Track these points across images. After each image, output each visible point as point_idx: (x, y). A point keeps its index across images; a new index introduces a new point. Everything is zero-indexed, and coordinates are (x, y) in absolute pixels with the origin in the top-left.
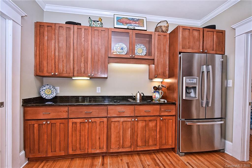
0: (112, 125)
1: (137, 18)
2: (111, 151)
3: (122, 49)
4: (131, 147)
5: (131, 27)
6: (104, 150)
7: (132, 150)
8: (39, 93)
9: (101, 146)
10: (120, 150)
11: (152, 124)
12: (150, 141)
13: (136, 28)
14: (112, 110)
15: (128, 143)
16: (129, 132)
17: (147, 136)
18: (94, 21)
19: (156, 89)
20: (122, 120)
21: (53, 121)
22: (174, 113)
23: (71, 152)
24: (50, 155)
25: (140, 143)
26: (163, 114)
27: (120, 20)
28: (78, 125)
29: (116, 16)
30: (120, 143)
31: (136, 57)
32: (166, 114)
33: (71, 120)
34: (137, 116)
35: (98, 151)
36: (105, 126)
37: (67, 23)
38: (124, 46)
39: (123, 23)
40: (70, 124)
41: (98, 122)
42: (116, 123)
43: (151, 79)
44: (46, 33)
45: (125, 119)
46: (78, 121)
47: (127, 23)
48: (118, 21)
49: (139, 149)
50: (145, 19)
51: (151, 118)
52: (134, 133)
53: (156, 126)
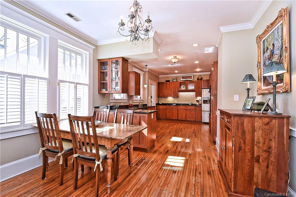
0: (179, 111)
1: (190, 76)
5: (187, 80)
6: (177, 119)
7: (185, 120)
8: (158, 102)
9: (176, 117)
10: (182, 119)
11: (192, 112)
12: (192, 118)
13: (189, 80)
14: (179, 107)
15: (184, 117)
16: (184, 114)
17: (190, 116)
18: (174, 79)
19: (197, 101)
20: (182, 110)
21: (163, 109)
22: (200, 109)
23: (167, 118)
24: (162, 118)
25: (188, 118)
27: (183, 78)
31: (188, 90)
32: (197, 109)
34: (187, 109)
35: (175, 119)
36: (177, 112)
37: (166, 81)
40: (167, 110)
43: (196, 97)
46: (169, 110)
47: (185, 79)
49: (187, 120)
50: (192, 76)
51: (192, 110)
52: (186, 114)
53: (194, 113)
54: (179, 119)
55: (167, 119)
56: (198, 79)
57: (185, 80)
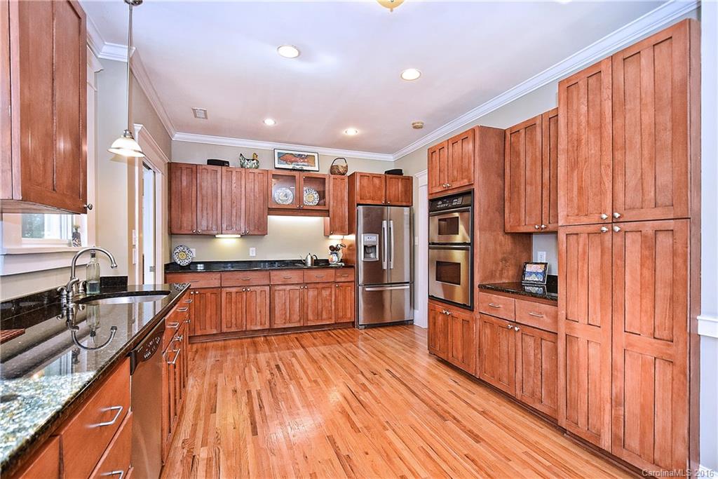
0: (276, 294)
1: (306, 154)
2: (276, 327)
3: (286, 196)
4: (299, 321)
5: (298, 167)
6: (267, 326)
7: (302, 325)
8: (173, 258)
9: (263, 322)
10: (286, 326)
11: (325, 293)
12: (324, 313)
13: (305, 168)
14: (276, 275)
15: (296, 317)
16: (297, 304)
17: (320, 307)
18: (248, 160)
19: (334, 249)
20: (288, 287)
21: (202, 291)
22: (353, 279)
23: (224, 330)
24: (199, 333)
25: (311, 317)
26: (338, 280)
27: (282, 157)
28: (234, 295)
29: (276, 151)
30: (286, 316)
31: (305, 207)
32: (343, 279)
33: (225, 289)
34: (307, 283)
35: (259, 328)
36: (268, 296)
37: (210, 162)
38: (288, 191)
39: (286, 161)
40: (224, 295)
41: (258, 292)
42: (281, 292)
43: (327, 236)
44: (184, 178)
45: (292, 287)
46: (234, 290)
47: (292, 162)
48: (279, 158)
49: (310, 324)
50: (316, 155)
51: (324, 285)
52: (303, 304)
53: (331, 295)
54: (279, 324)
55: (222, 333)
56: (333, 170)
57: (290, 167)
